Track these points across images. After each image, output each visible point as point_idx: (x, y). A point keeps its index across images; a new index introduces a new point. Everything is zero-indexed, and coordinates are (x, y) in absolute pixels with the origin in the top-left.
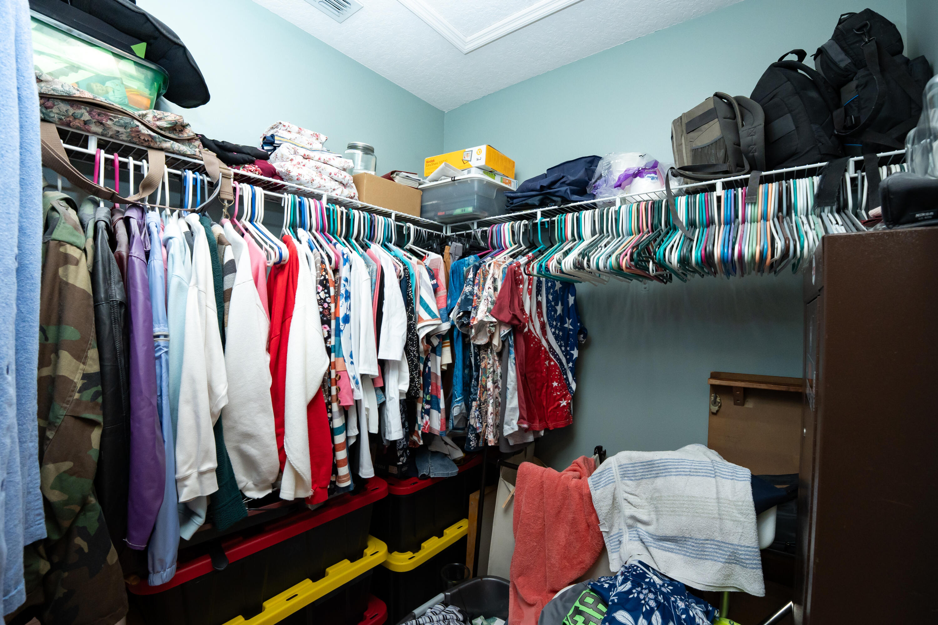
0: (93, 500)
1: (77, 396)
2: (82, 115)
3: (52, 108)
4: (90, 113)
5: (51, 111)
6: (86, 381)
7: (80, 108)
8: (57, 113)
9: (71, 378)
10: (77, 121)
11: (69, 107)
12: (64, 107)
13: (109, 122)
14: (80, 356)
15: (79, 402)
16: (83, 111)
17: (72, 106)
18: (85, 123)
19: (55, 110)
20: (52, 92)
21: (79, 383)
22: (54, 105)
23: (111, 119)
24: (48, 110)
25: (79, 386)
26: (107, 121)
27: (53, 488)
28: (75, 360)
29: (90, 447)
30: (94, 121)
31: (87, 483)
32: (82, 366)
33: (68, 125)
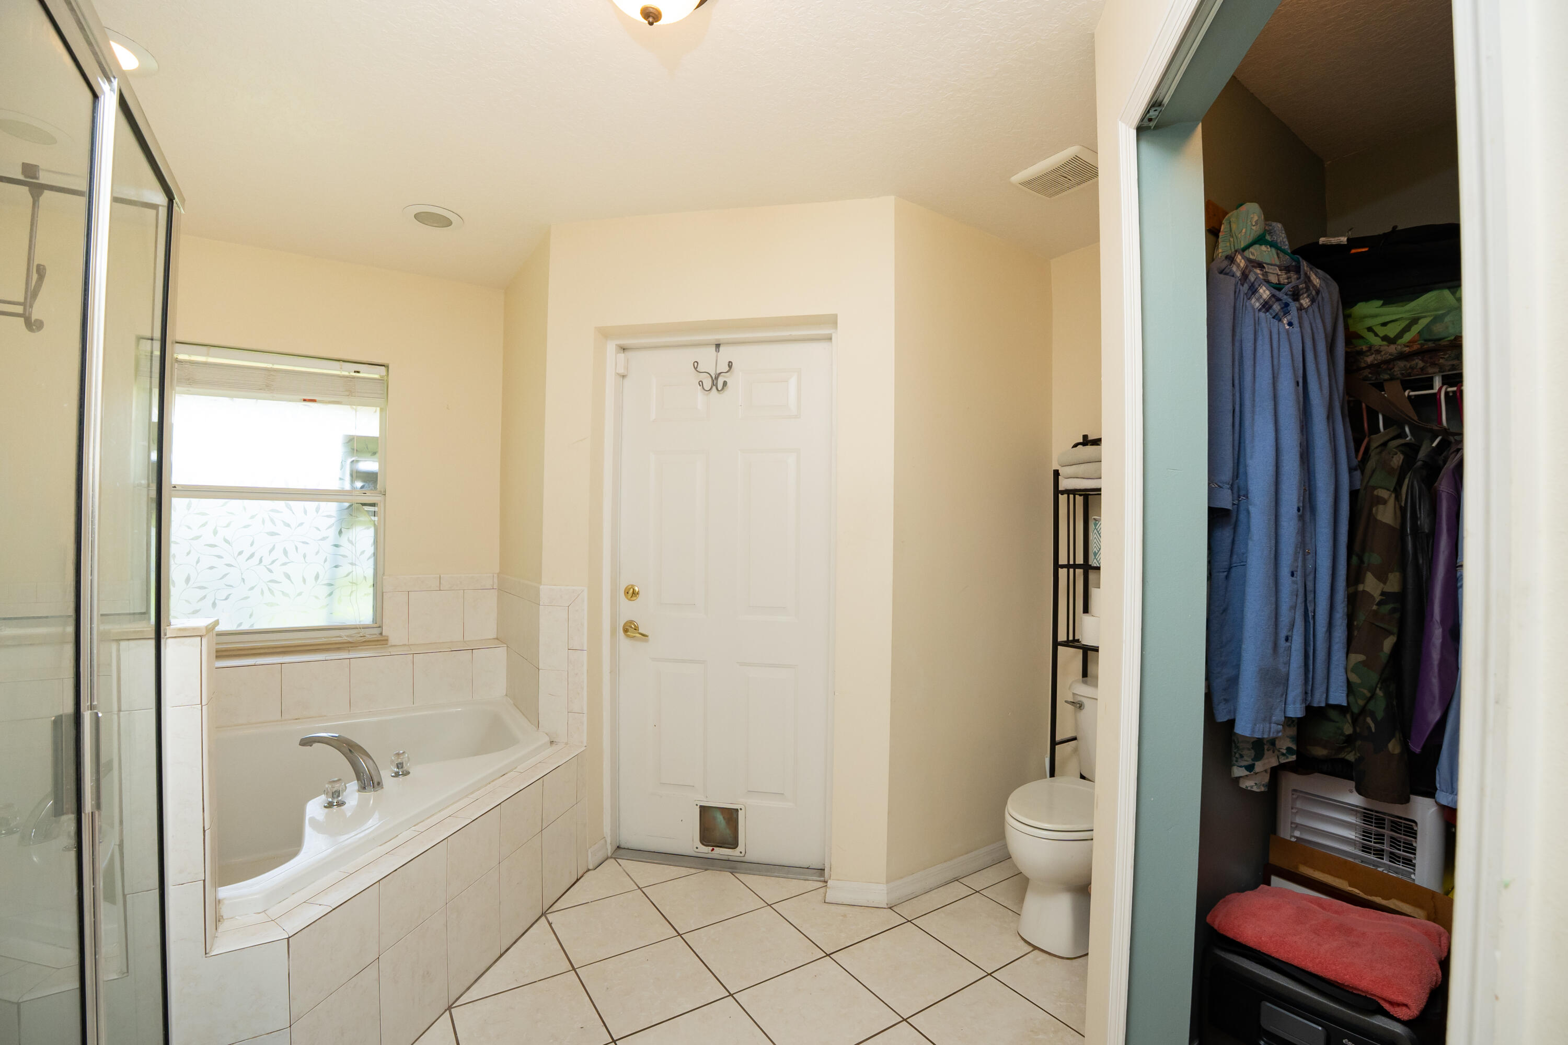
0: (1379, 693)
1: (1375, 607)
2: (1417, 364)
3: (1393, 368)
4: (1423, 360)
5: (1394, 371)
6: (1384, 598)
7: (1413, 360)
8: (1399, 371)
9: (1372, 593)
10: (1415, 370)
11: (1406, 363)
12: (1401, 364)
13: (1441, 361)
14: (1382, 577)
15: (1375, 613)
16: (1417, 361)
17: (1407, 361)
18: (1422, 369)
19: (1396, 369)
20: (1390, 357)
21: (1378, 598)
22: (1394, 365)
23: (1442, 358)
24: (1392, 371)
25: (1377, 600)
26: (1439, 360)
27: (1352, 671)
28: (1375, 580)
29: (1382, 649)
30: (1428, 365)
31: (1374, 677)
32: (1382, 585)
33: (1409, 375)
